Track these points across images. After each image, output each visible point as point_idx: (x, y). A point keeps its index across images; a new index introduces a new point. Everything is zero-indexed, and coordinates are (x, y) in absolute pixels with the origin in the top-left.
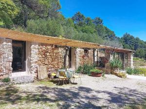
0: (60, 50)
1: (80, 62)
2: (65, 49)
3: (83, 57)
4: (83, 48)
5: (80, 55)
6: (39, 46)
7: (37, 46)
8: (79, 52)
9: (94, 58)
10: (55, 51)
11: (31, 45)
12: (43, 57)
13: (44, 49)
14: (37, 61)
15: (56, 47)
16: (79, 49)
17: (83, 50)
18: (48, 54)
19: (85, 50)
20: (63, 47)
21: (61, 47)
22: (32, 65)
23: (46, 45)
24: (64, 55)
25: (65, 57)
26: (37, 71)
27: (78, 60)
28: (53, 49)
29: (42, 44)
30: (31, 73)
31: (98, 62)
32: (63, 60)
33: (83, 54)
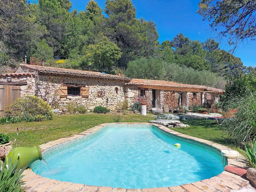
0: (176, 94)
1: (190, 103)
2: (179, 93)
3: (192, 99)
4: (192, 92)
5: (189, 98)
6: (164, 92)
7: (163, 92)
8: (189, 96)
9: (201, 100)
10: (173, 95)
11: (160, 92)
12: (166, 99)
13: (167, 94)
14: (163, 101)
15: (174, 92)
16: (189, 93)
17: (192, 93)
18: (169, 97)
19: (193, 94)
20: (178, 92)
21: (176, 92)
22: (161, 103)
23: (168, 91)
24: (178, 97)
25: (179, 99)
26: (163, 107)
27: (188, 101)
28: (171, 94)
29: (166, 91)
30: (160, 108)
31: (205, 103)
32: (178, 101)
33: (192, 97)
